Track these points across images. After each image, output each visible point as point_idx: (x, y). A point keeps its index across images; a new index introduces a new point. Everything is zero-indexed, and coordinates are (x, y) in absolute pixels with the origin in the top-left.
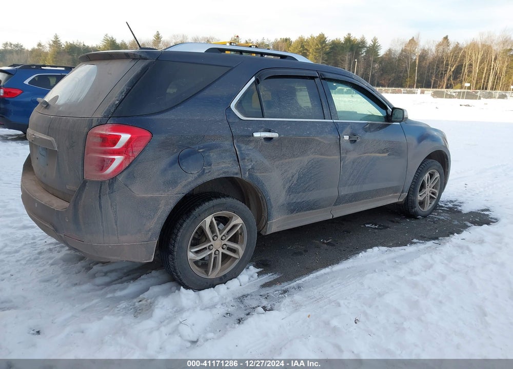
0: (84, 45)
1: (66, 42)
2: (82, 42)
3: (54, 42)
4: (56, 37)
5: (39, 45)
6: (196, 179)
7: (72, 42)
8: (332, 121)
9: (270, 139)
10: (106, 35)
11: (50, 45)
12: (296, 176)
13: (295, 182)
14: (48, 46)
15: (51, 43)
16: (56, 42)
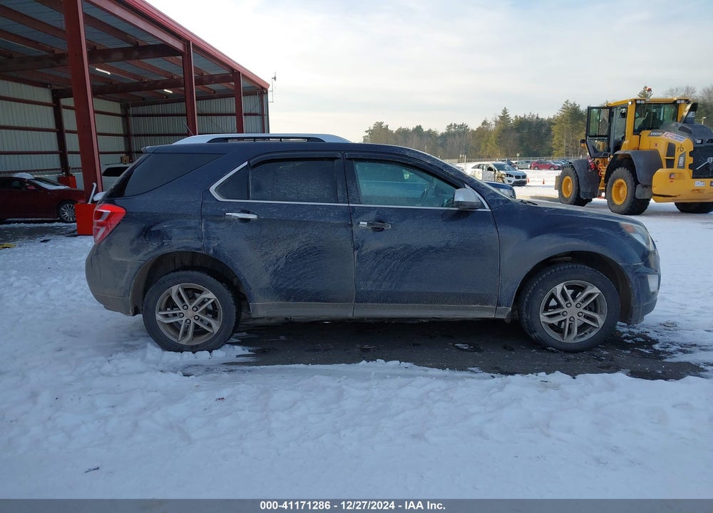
0: (537, 118)
1: (516, 117)
2: (536, 114)
3: (502, 118)
4: (505, 111)
5: (484, 123)
6: (156, 249)
7: (522, 116)
8: (347, 205)
9: (247, 220)
10: (567, 102)
11: (496, 122)
12: (283, 261)
13: (282, 266)
14: (493, 123)
15: (498, 119)
16: (504, 117)
